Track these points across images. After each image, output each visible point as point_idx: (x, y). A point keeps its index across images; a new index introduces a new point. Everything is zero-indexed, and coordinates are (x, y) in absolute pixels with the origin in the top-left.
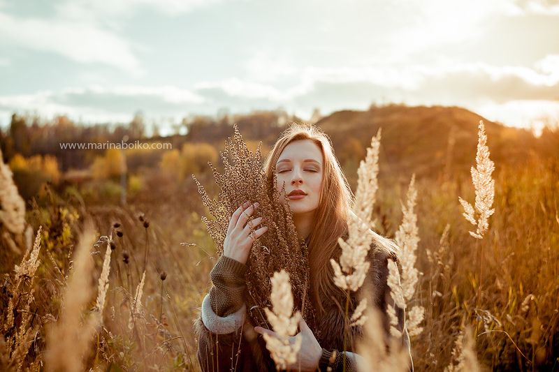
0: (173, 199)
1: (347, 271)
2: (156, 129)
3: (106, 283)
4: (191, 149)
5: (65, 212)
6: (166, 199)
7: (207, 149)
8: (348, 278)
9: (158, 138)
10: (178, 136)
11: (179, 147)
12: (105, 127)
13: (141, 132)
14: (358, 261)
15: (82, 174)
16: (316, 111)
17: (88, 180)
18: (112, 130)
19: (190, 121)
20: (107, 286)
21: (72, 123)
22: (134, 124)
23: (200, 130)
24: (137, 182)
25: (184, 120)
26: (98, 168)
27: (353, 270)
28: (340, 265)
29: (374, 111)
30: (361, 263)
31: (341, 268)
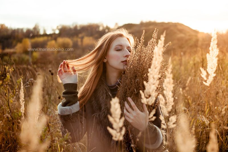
0: (53, 62)
1: (148, 96)
2: (45, 31)
3: (23, 101)
4: (60, 40)
5: (7, 68)
6: (50, 62)
7: (68, 40)
8: (148, 100)
9: (45, 35)
10: (54, 34)
11: (55, 39)
12: (22, 30)
13: (38, 32)
14: (152, 91)
15: (12, 50)
16: (116, 24)
17: (14, 53)
18: (25, 31)
19: (60, 27)
20: (24, 102)
21: (7, 27)
22: (35, 28)
23: (64, 32)
24: (36, 55)
25: (57, 27)
26: (18, 48)
27: (150, 96)
28: (144, 93)
29: (142, 24)
30: (154, 92)
31: (145, 95)
